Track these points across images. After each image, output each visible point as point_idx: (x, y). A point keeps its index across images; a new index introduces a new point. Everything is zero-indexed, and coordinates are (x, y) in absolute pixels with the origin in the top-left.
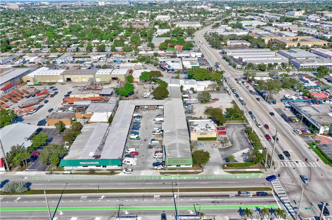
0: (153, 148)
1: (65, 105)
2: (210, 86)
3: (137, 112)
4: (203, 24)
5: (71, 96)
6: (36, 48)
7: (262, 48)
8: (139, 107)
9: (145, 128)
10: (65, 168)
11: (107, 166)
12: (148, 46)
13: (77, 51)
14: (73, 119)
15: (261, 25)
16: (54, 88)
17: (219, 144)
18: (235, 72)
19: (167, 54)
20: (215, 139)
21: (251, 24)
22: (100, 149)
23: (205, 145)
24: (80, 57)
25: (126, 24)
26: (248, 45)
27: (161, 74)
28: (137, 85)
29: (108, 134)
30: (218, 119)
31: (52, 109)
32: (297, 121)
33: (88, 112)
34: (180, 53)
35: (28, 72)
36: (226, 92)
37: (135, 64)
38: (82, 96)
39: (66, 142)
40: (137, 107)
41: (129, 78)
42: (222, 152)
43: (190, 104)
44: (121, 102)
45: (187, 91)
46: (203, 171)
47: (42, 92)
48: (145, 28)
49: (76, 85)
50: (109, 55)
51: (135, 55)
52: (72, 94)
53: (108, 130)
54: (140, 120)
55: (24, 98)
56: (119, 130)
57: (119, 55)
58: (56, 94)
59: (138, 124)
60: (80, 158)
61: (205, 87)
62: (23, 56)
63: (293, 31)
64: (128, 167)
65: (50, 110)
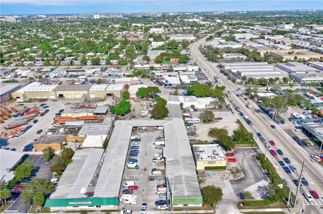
0: (154, 180)
1: (56, 126)
2: (211, 103)
3: (135, 134)
4: (197, 37)
5: (63, 115)
6: (29, 61)
7: (259, 61)
8: (136, 127)
9: (145, 154)
10: (52, 208)
11: (101, 206)
12: (144, 59)
13: (71, 64)
14: (64, 143)
15: (254, 38)
16: (45, 106)
17: (230, 175)
18: (235, 87)
19: (164, 67)
20: (224, 168)
21: (244, 37)
22: (94, 183)
23: (213, 176)
24: (74, 71)
25: (120, 37)
26: (244, 58)
27: (159, 90)
28: (134, 102)
29: (102, 163)
30: (225, 144)
31: (41, 131)
32: (312, 144)
33: (81, 134)
34: (177, 67)
35: (19, 88)
36: (229, 110)
37: (131, 78)
38: (75, 116)
39: (54, 173)
40: (135, 128)
41: (126, 95)
42: (234, 186)
43: (192, 124)
44: (117, 122)
45: (187, 109)
46: (215, 212)
47: (31, 110)
48: (139, 40)
49: (68, 102)
50: (104, 69)
51: (131, 69)
52: (64, 113)
53: (103, 158)
54: (138, 144)
55: (12, 116)
56: (115, 158)
57: (114, 68)
58: (47, 112)
59: (136, 148)
60: (69, 197)
61: (207, 105)
62: (15, 69)
63: (286, 44)
64: (126, 206)
65: (39, 132)
